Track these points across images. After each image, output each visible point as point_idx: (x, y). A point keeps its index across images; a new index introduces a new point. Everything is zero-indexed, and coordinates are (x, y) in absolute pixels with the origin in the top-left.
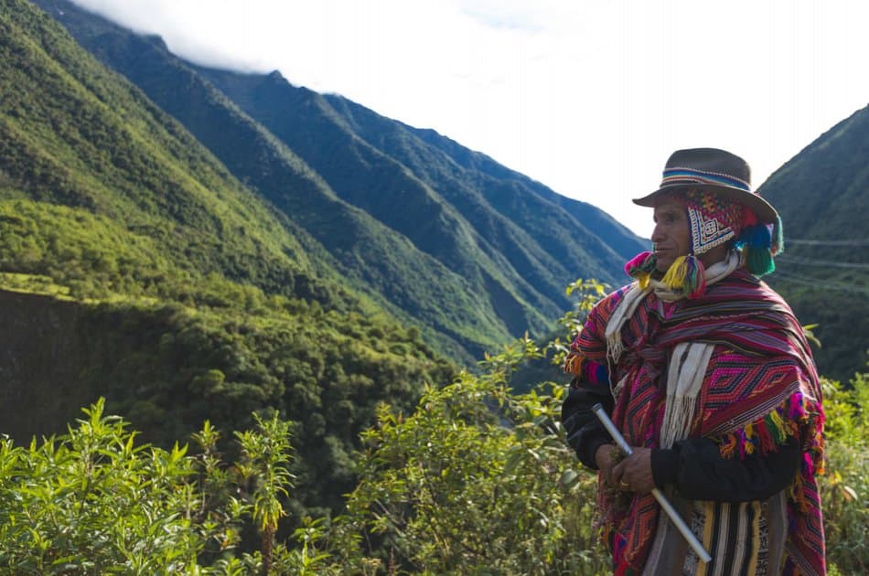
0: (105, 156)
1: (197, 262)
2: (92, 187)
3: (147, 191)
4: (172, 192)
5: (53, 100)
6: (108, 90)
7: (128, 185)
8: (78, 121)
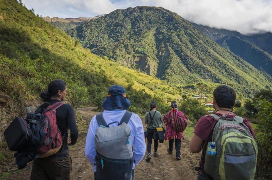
0: (224, 70)
1: (240, 91)
2: (221, 77)
3: (232, 76)
4: (237, 76)
5: (215, 61)
6: (225, 55)
7: (228, 76)
8: (219, 64)
